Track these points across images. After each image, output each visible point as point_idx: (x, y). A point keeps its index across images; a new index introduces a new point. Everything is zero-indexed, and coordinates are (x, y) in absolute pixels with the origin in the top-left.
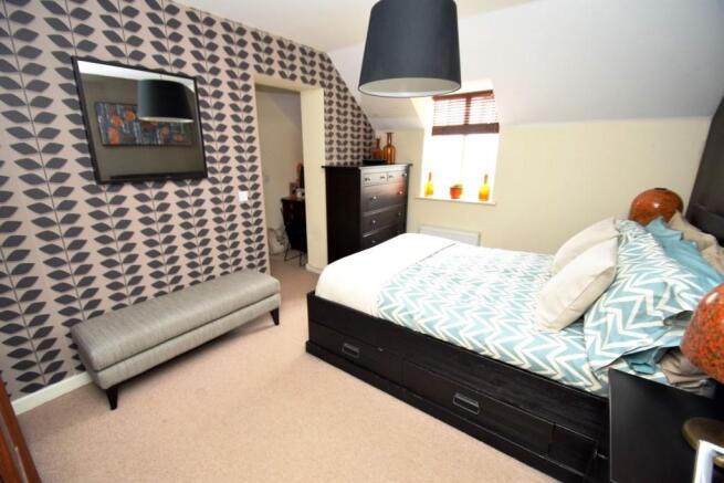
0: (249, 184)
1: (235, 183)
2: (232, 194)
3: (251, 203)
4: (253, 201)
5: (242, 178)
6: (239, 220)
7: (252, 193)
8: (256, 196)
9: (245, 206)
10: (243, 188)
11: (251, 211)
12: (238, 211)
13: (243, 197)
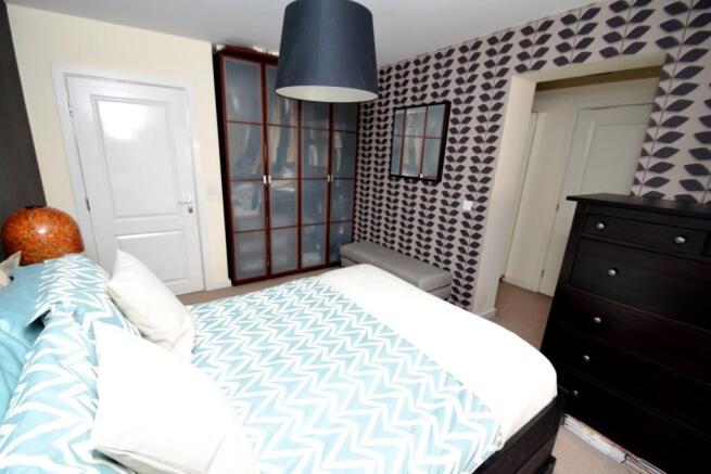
0: (477, 195)
1: (464, 191)
2: (458, 200)
3: (474, 214)
4: (477, 214)
5: (471, 188)
6: (459, 226)
7: (478, 204)
8: (481, 209)
9: (467, 215)
10: (470, 198)
11: (472, 223)
12: (460, 218)
13: (467, 206)
